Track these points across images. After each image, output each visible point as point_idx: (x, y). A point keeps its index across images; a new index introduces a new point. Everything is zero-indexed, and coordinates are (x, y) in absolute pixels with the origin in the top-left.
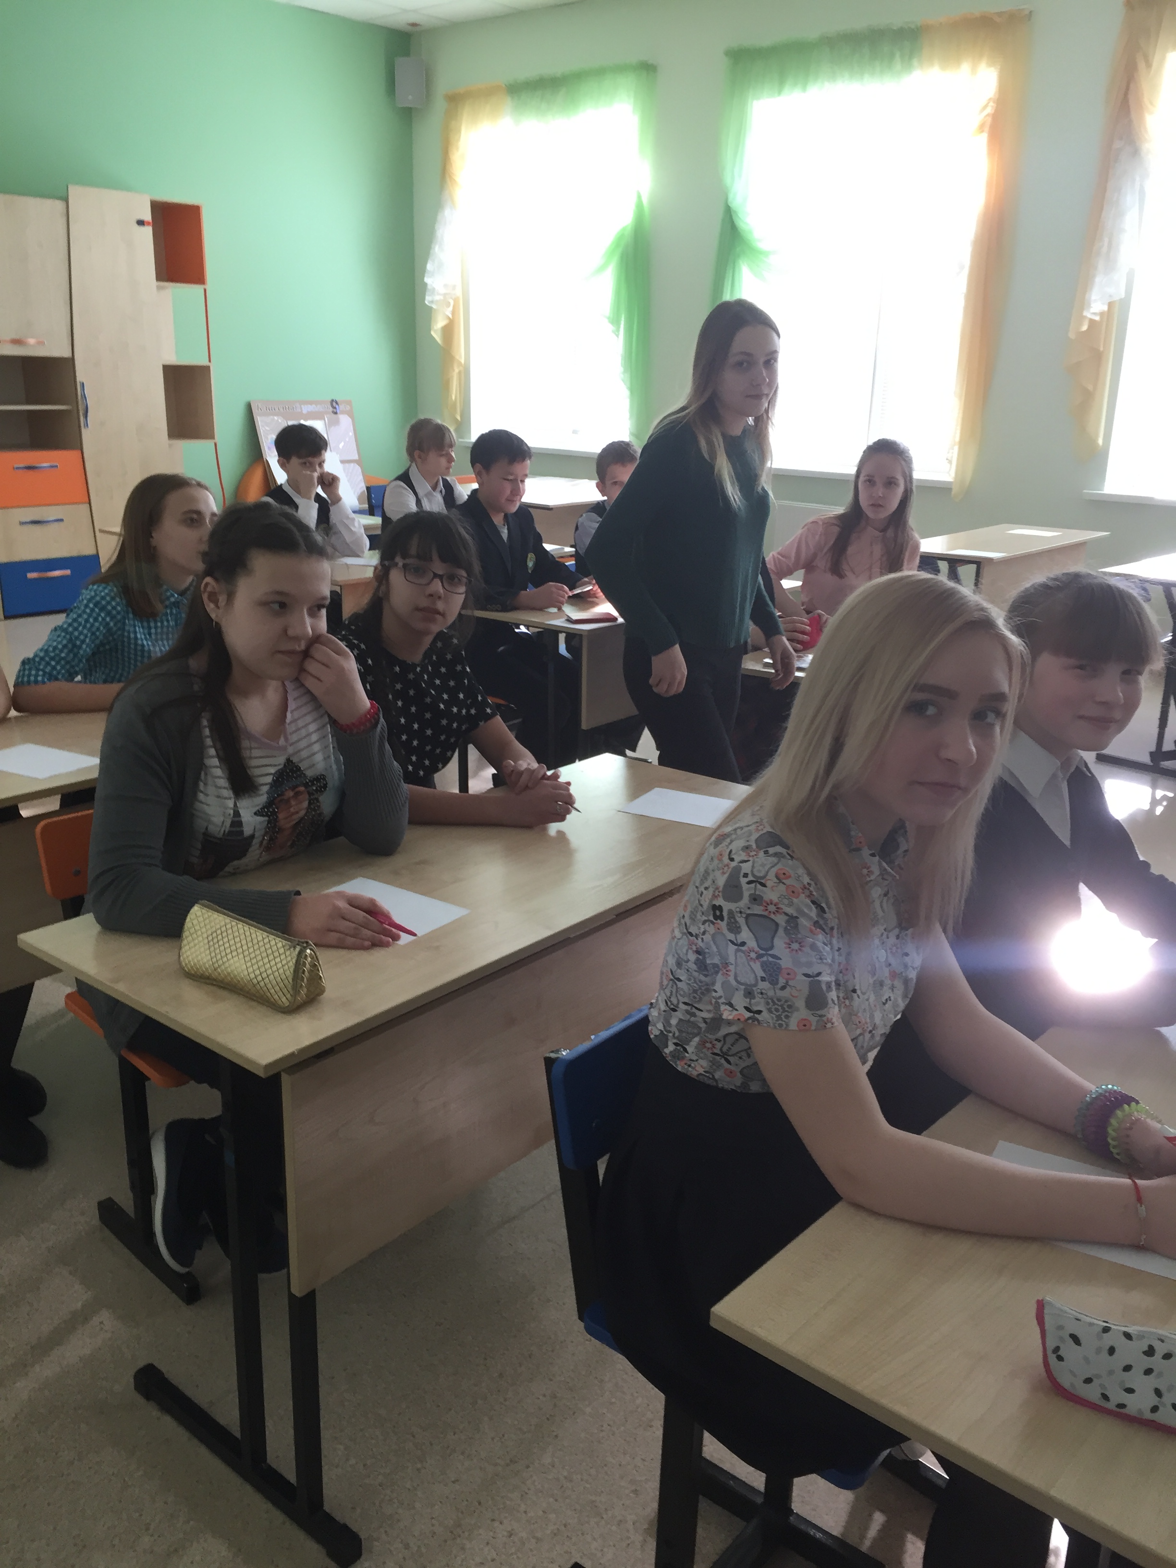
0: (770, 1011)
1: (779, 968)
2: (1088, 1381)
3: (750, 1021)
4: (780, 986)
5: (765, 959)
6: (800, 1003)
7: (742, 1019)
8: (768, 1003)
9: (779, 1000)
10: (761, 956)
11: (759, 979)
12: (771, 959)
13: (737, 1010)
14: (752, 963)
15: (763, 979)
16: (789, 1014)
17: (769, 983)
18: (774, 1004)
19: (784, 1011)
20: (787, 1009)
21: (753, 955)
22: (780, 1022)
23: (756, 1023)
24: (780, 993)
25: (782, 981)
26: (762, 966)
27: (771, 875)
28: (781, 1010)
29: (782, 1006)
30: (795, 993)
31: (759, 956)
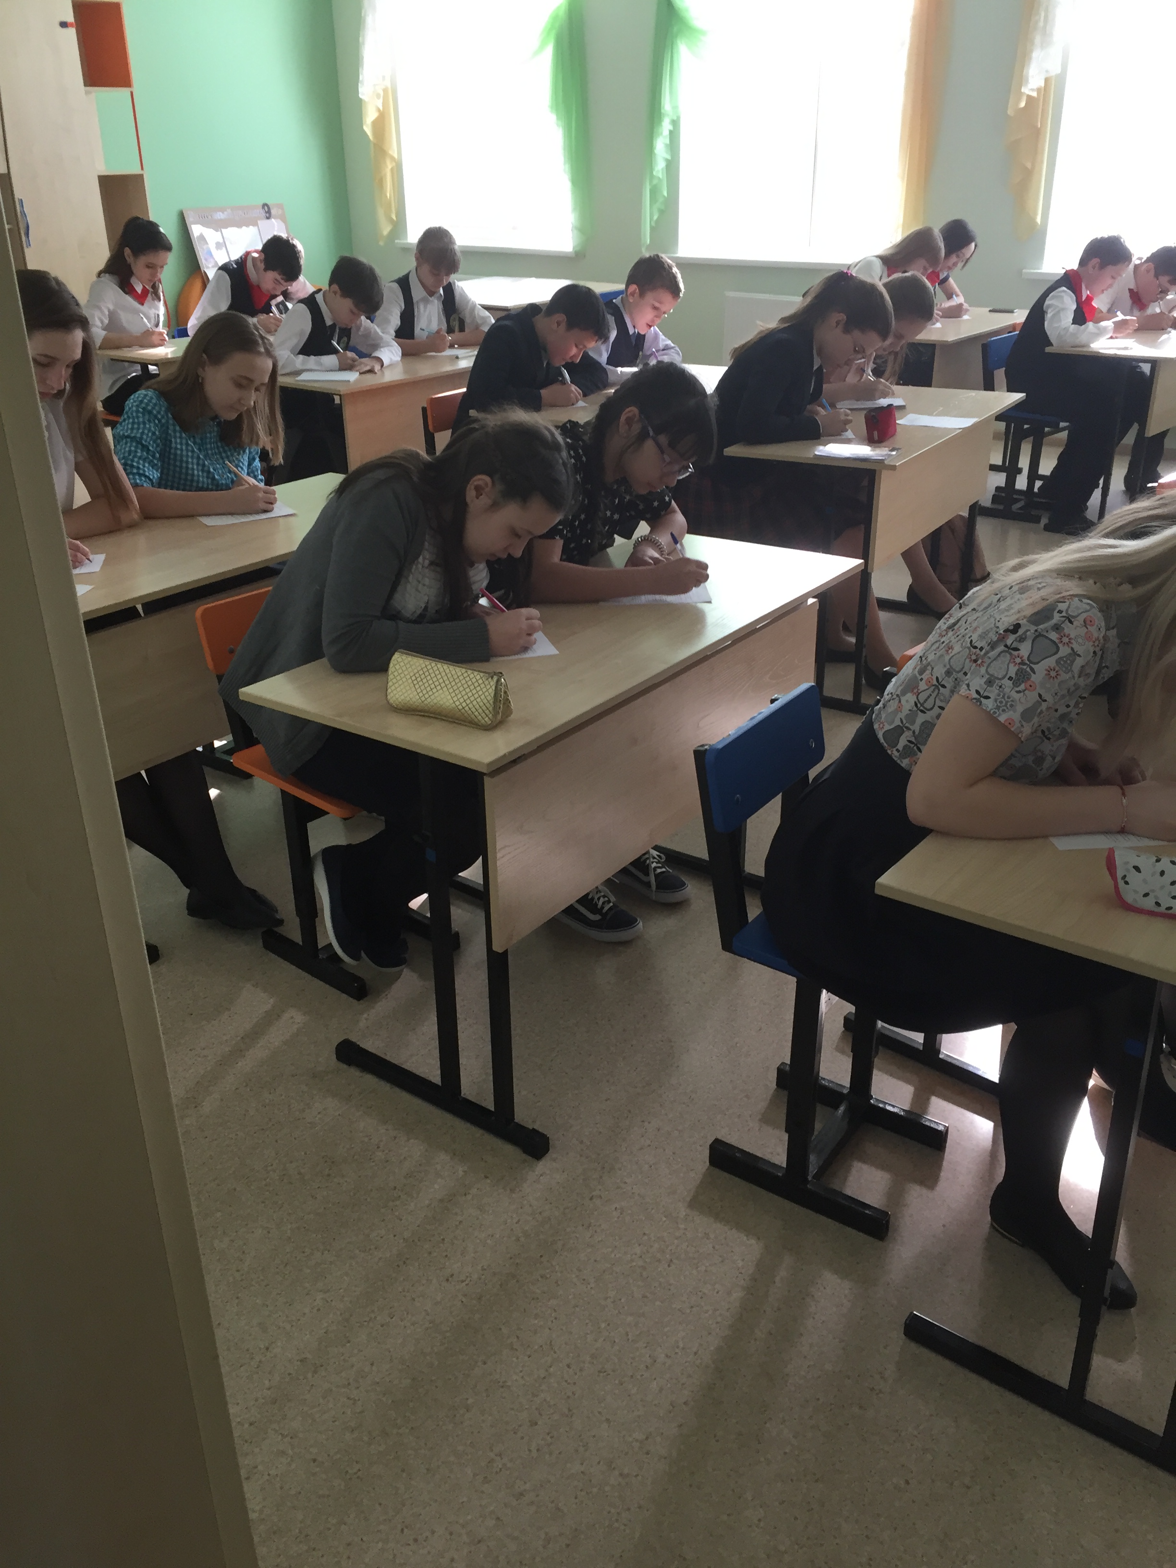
0: (996, 700)
1: (1029, 679)
2: (1146, 895)
3: (975, 701)
4: (1017, 689)
5: (1025, 667)
6: (1020, 709)
7: (970, 697)
8: (999, 695)
9: (1009, 698)
10: (1025, 664)
11: (1008, 677)
12: (1028, 669)
13: (970, 690)
14: (1011, 665)
15: (1010, 678)
16: (1007, 710)
17: (1013, 683)
18: (1003, 697)
19: (1006, 705)
20: (1008, 706)
21: (1018, 660)
22: (997, 711)
23: (979, 703)
24: (1014, 694)
25: (1022, 687)
26: (1018, 670)
27: (1081, 619)
28: (1004, 704)
29: (1007, 702)
30: (1023, 700)
31: (1023, 663)
